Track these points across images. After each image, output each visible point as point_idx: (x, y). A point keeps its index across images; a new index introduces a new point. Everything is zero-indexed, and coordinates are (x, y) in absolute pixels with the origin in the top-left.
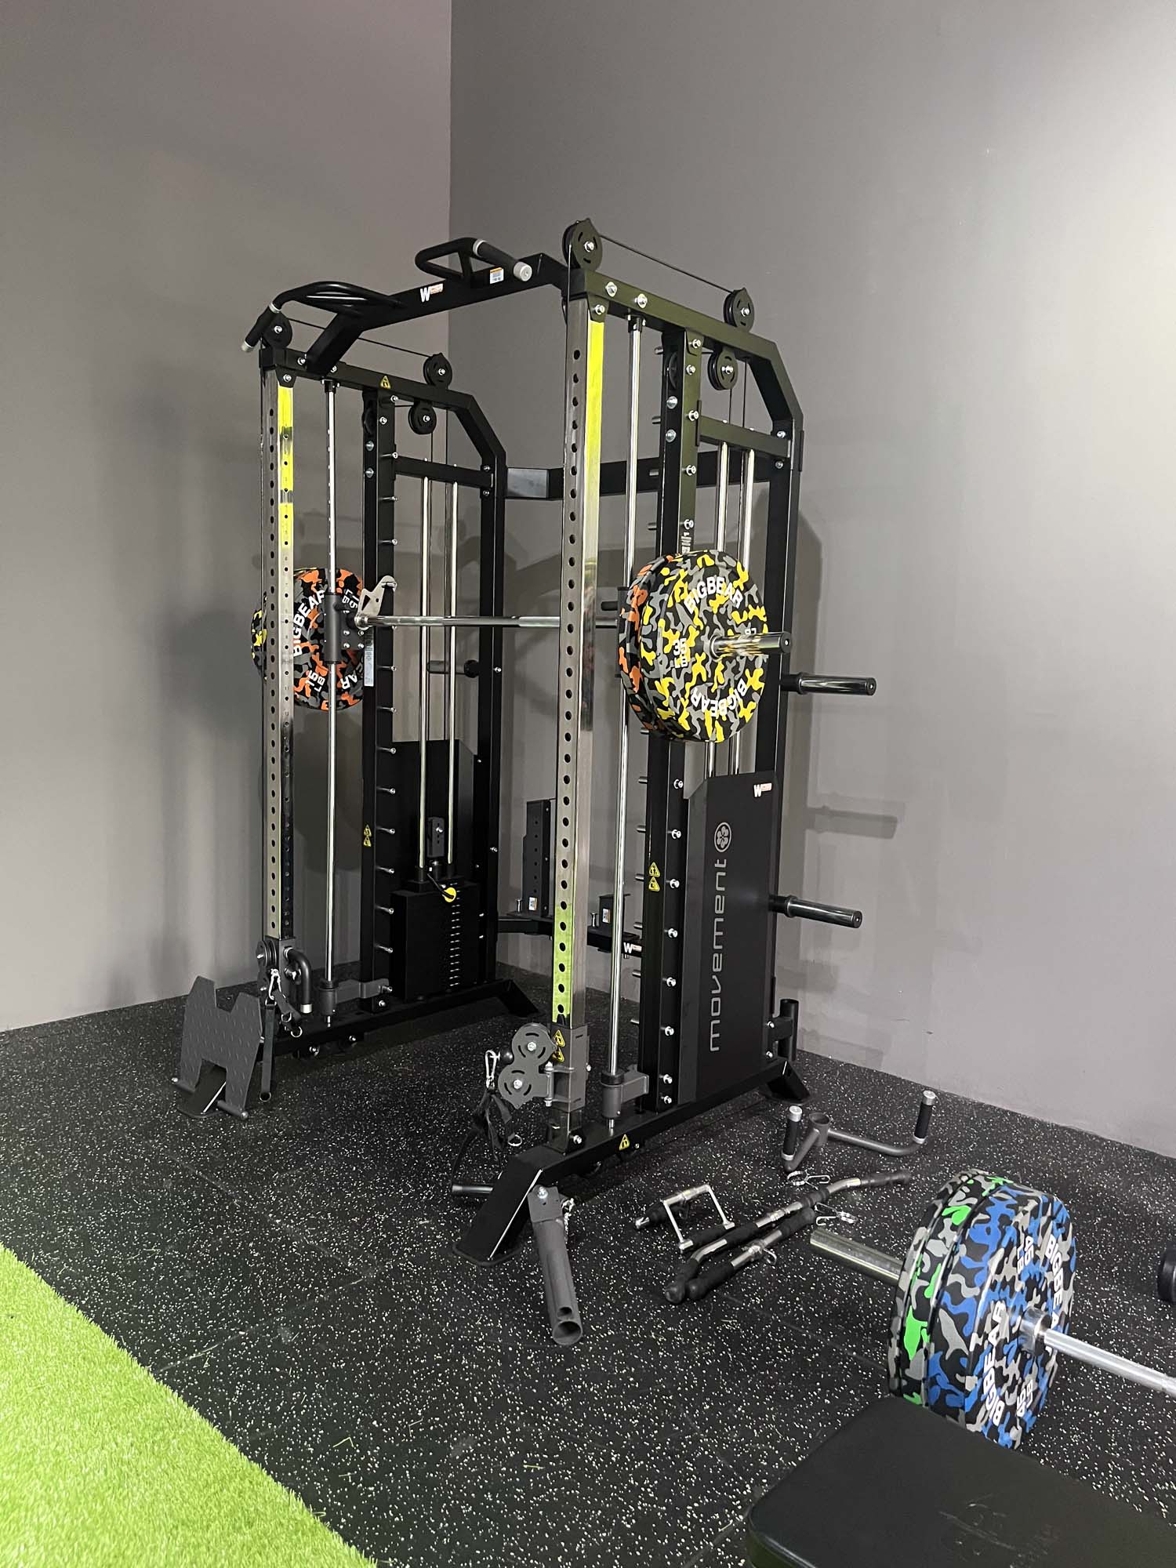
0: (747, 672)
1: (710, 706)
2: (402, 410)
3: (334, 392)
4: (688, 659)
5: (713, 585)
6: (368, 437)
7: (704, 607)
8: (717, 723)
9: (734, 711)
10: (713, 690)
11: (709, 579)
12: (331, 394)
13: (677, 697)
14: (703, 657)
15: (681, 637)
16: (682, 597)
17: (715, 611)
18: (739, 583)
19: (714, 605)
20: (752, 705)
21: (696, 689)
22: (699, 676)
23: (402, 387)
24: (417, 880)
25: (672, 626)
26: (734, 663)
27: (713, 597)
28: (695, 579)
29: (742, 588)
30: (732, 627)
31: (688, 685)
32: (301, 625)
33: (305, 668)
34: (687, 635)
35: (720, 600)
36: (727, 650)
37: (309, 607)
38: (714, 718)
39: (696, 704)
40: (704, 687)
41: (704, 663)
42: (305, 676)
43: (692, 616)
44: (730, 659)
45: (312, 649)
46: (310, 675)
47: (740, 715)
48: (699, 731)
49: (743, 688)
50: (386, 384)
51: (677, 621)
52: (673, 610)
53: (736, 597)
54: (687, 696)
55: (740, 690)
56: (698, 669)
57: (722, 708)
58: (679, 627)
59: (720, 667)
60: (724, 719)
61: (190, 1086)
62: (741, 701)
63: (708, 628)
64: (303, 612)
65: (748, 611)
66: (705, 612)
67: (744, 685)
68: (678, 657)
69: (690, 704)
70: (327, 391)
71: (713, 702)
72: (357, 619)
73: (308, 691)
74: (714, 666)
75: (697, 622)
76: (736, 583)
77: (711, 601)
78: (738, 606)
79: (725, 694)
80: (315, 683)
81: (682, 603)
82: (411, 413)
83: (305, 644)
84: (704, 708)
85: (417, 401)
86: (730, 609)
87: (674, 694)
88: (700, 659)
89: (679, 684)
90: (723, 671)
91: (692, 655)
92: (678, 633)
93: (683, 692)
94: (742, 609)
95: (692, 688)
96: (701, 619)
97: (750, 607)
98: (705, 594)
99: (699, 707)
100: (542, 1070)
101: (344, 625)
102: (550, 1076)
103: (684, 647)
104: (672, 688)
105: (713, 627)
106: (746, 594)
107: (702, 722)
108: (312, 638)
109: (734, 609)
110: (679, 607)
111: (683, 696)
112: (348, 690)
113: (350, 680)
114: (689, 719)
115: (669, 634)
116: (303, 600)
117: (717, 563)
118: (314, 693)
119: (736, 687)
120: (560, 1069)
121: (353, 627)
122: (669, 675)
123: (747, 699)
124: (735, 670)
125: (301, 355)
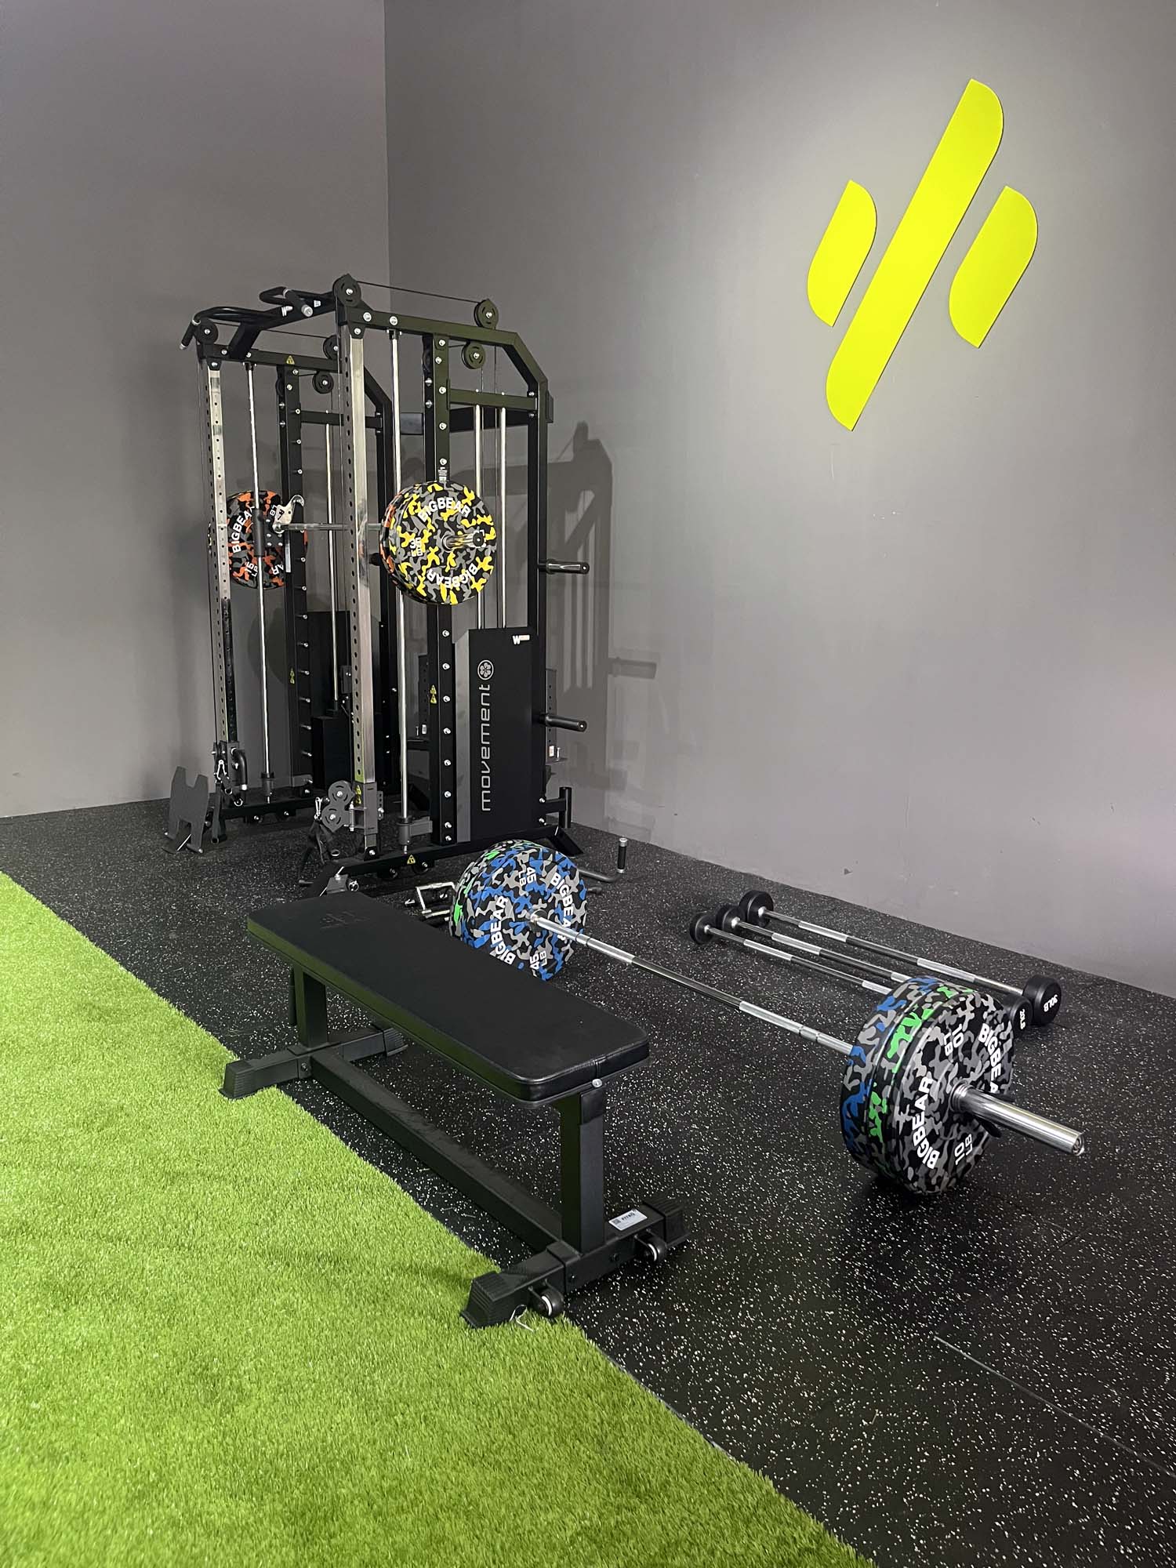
0: (478, 559)
1: (443, 582)
2: (306, 378)
3: (252, 370)
4: (423, 550)
5: (443, 503)
6: (281, 400)
7: (436, 516)
8: (451, 592)
9: (466, 584)
10: (447, 571)
11: (439, 500)
12: (250, 372)
13: (415, 575)
14: (436, 549)
15: (417, 536)
16: (416, 511)
17: (446, 520)
18: (468, 501)
19: (445, 516)
20: (482, 581)
21: (431, 570)
22: (434, 562)
23: (302, 362)
24: (333, 708)
25: (408, 529)
26: (464, 553)
27: (444, 510)
28: (427, 499)
29: (470, 504)
30: (462, 530)
31: (424, 568)
32: (239, 530)
33: (244, 560)
34: (422, 536)
35: (449, 512)
36: (456, 544)
37: (244, 518)
38: (448, 590)
39: (432, 580)
40: (439, 569)
41: (437, 553)
42: (244, 565)
43: (426, 523)
44: (461, 551)
45: (248, 547)
46: (248, 565)
47: (472, 587)
48: (434, 597)
49: (475, 569)
50: (290, 361)
51: (413, 526)
52: (409, 519)
53: (464, 510)
54: (423, 574)
55: (472, 571)
56: (432, 557)
57: (455, 582)
58: (415, 530)
59: (452, 555)
60: (458, 589)
61: (173, 837)
62: (473, 579)
63: (439, 531)
64: (240, 522)
65: (476, 518)
66: (437, 521)
67: (474, 567)
68: (414, 549)
69: (427, 579)
70: (247, 369)
71: (446, 578)
72: (274, 526)
73: (247, 577)
74: (446, 556)
75: (430, 526)
76: (464, 501)
77: (442, 514)
78: (466, 516)
79: (457, 573)
80: (252, 570)
81: (416, 515)
82: (314, 380)
83: (243, 544)
84: (439, 582)
85: (318, 371)
86: (459, 518)
87: (412, 573)
88: (433, 551)
89: (417, 567)
90: (454, 559)
91: (427, 548)
92: (414, 535)
93: (420, 572)
94: (470, 518)
95: (427, 569)
96: (433, 525)
97: (478, 516)
98: (436, 509)
99: (435, 581)
100: (347, 808)
101: (266, 531)
102: (352, 813)
103: (419, 545)
104: (409, 569)
105: (444, 530)
106: (474, 508)
107: (438, 592)
108: (248, 540)
109: (463, 518)
110: (414, 519)
111: (420, 574)
112: (278, 575)
113: (279, 569)
114: (426, 589)
115: (406, 535)
116: (240, 514)
117: (445, 488)
118: (251, 578)
119: (467, 569)
120: (358, 808)
121: (271, 531)
122: (407, 560)
123: (478, 576)
124: (467, 557)
125: (224, 347)
